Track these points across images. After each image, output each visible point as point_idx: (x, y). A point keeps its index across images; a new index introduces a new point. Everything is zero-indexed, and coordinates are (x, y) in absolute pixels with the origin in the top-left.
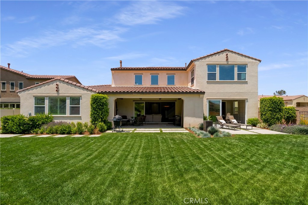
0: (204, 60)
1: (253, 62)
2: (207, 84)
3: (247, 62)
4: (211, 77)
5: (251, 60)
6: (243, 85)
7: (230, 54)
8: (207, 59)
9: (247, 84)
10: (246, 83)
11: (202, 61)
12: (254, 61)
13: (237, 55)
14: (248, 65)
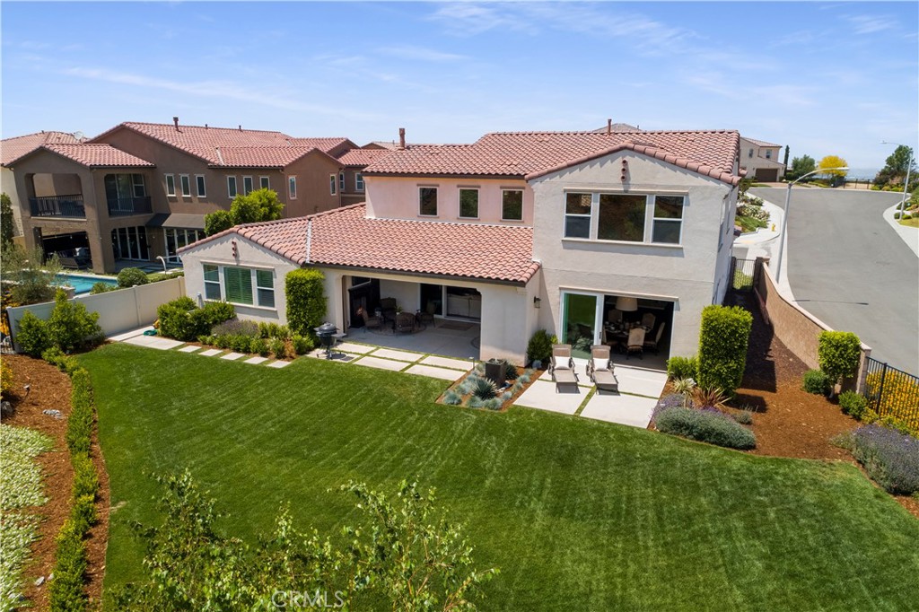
0: (557, 179)
1: (707, 187)
2: (564, 248)
3: (687, 187)
4: (576, 228)
5: (701, 181)
6: (668, 258)
7: (634, 162)
8: (567, 176)
9: (683, 256)
10: (679, 252)
11: (553, 180)
12: (712, 184)
13: (657, 166)
14: (690, 197)
